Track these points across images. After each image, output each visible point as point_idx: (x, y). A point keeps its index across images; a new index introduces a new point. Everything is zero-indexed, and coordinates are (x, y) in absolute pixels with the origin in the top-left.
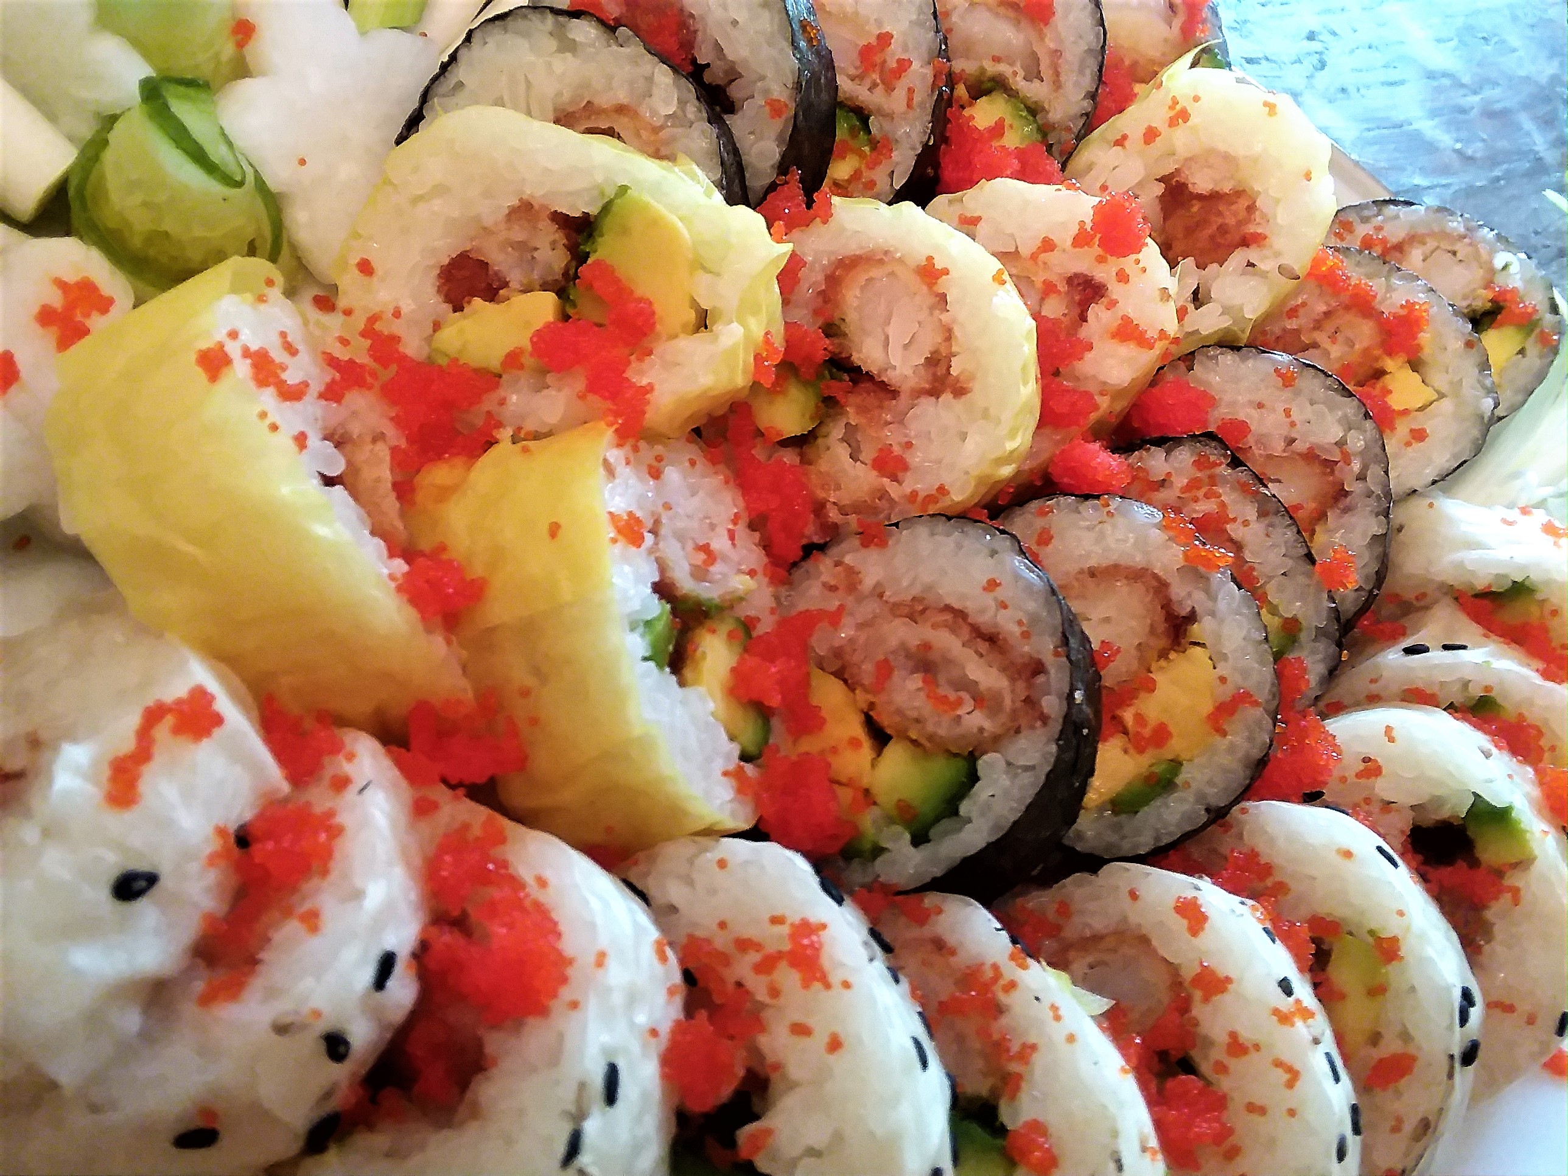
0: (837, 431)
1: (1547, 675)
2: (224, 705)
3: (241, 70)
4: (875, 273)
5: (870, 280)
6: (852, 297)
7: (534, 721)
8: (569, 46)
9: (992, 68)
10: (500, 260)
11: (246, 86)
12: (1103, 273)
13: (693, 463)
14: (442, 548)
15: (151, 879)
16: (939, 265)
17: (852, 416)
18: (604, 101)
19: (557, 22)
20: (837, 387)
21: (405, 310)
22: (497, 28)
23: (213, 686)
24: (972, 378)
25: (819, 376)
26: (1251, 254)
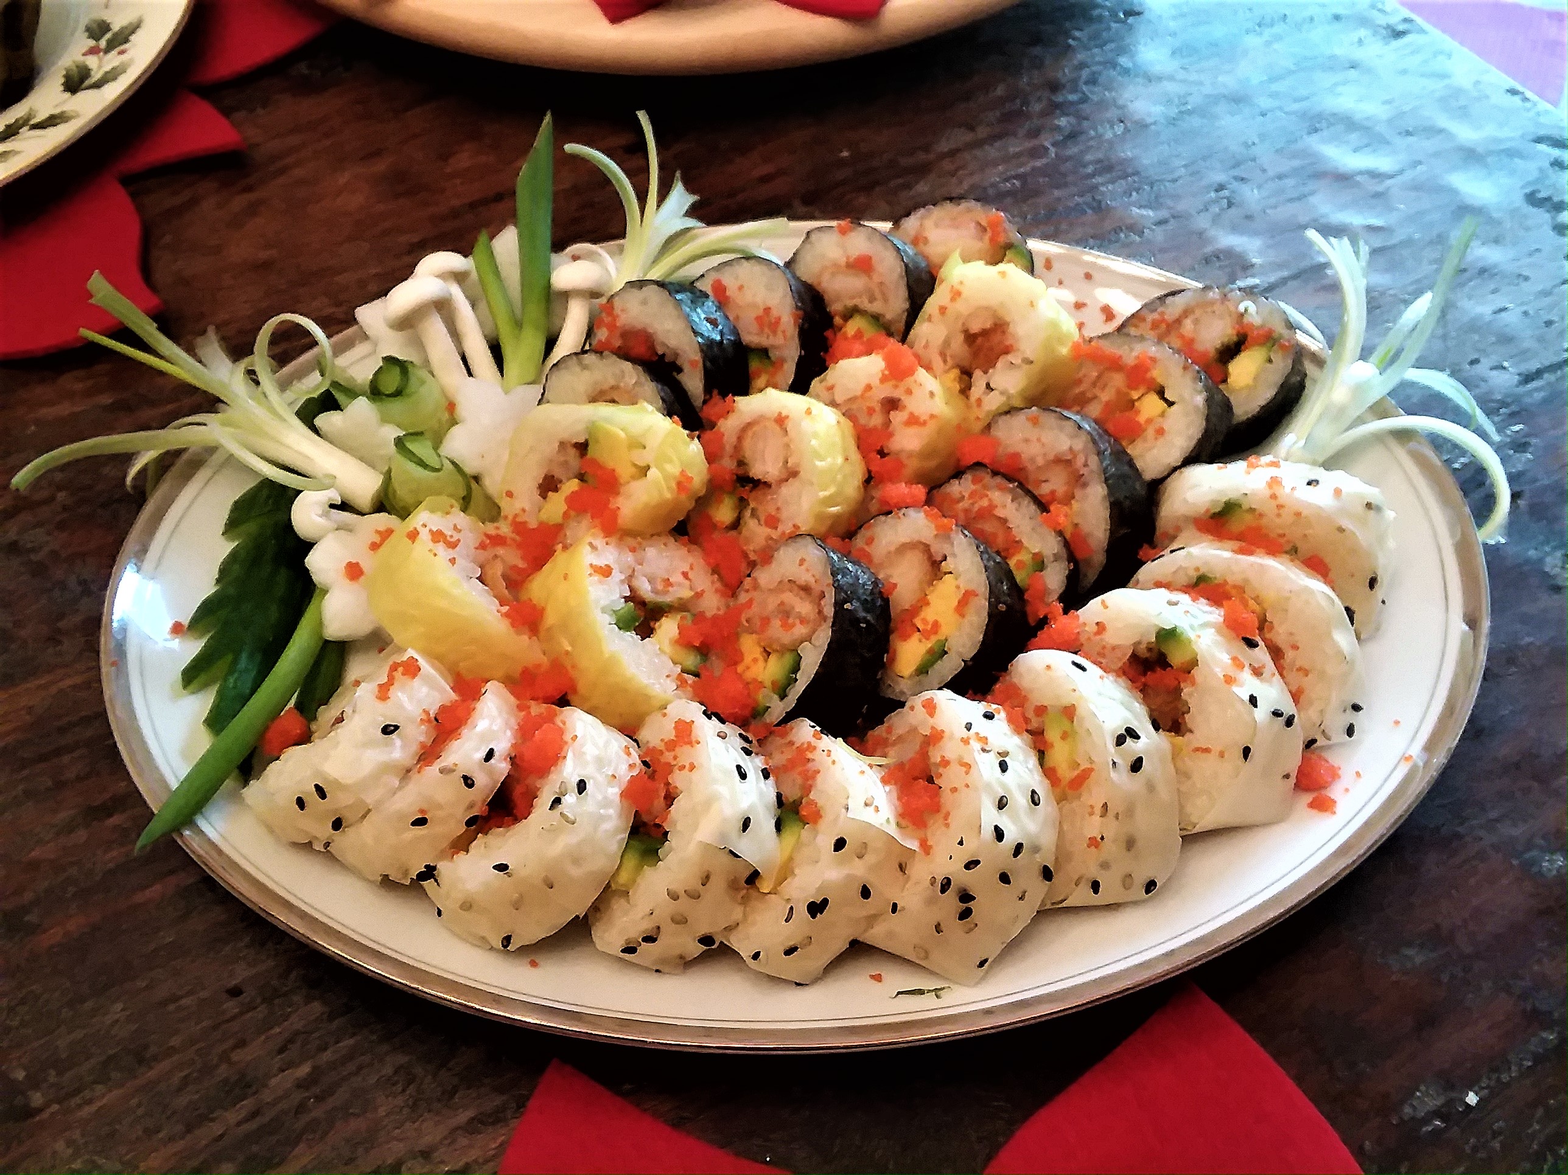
0: (748, 513)
1: (1242, 551)
2: (422, 662)
3: (454, 422)
4: (755, 429)
5: (754, 433)
6: (747, 444)
7: (573, 667)
8: (585, 367)
9: (850, 303)
10: (558, 473)
11: (455, 430)
12: (896, 394)
13: (665, 544)
14: (530, 600)
15: (397, 727)
16: (783, 415)
17: (752, 505)
18: (606, 386)
19: (578, 359)
20: (744, 491)
21: (527, 508)
22: (555, 369)
23: (416, 656)
24: (798, 465)
25: (735, 488)
26: (1010, 357)
